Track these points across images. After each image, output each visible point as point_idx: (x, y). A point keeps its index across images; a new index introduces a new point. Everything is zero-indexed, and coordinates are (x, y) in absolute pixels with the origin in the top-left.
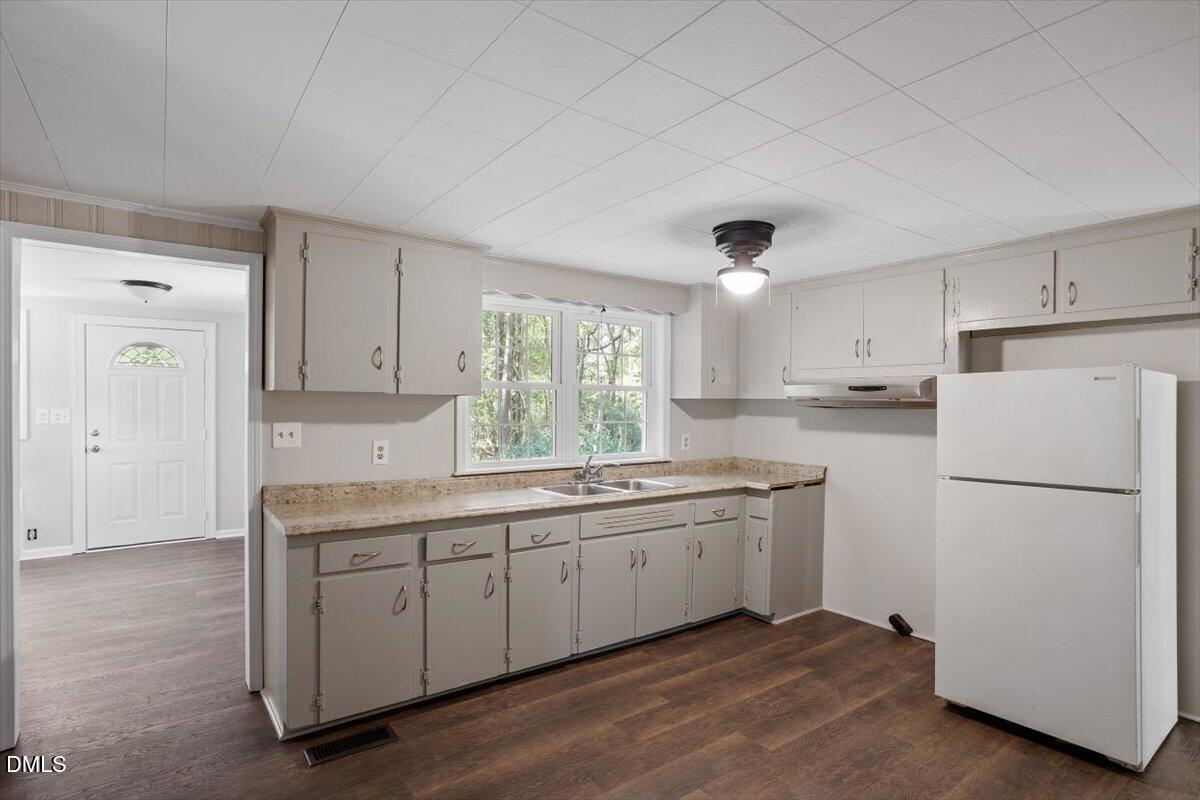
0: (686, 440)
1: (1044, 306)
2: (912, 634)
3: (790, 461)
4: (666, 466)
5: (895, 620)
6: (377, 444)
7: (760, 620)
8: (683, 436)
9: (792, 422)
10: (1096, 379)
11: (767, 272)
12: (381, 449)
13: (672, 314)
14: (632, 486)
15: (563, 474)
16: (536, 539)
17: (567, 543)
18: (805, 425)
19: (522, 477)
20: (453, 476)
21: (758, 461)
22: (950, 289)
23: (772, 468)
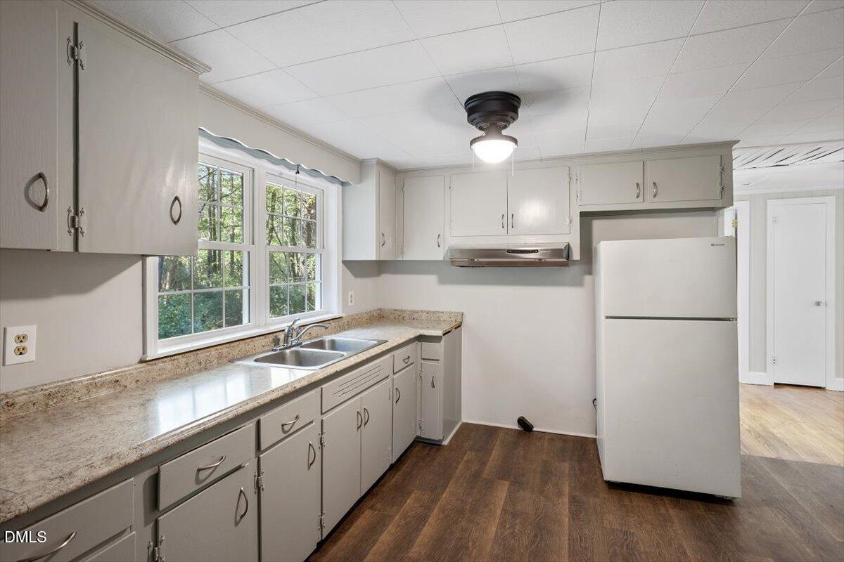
0: (351, 297)
1: (638, 197)
2: (534, 429)
3: (433, 309)
4: (341, 322)
5: (522, 422)
6: (13, 332)
7: (434, 444)
8: (350, 293)
9: (432, 279)
10: (712, 245)
11: (515, 141)
12: (21, 339)
13: (343, 184)
14: (327, 345)
15: (263, 341)
16: (286, 428)
17: (312, 422)
18: (442, 281)
19: (224, 350)
20: (142, 361)
21: (401, 311)
22: (574, 181)
23: (416, 315)
